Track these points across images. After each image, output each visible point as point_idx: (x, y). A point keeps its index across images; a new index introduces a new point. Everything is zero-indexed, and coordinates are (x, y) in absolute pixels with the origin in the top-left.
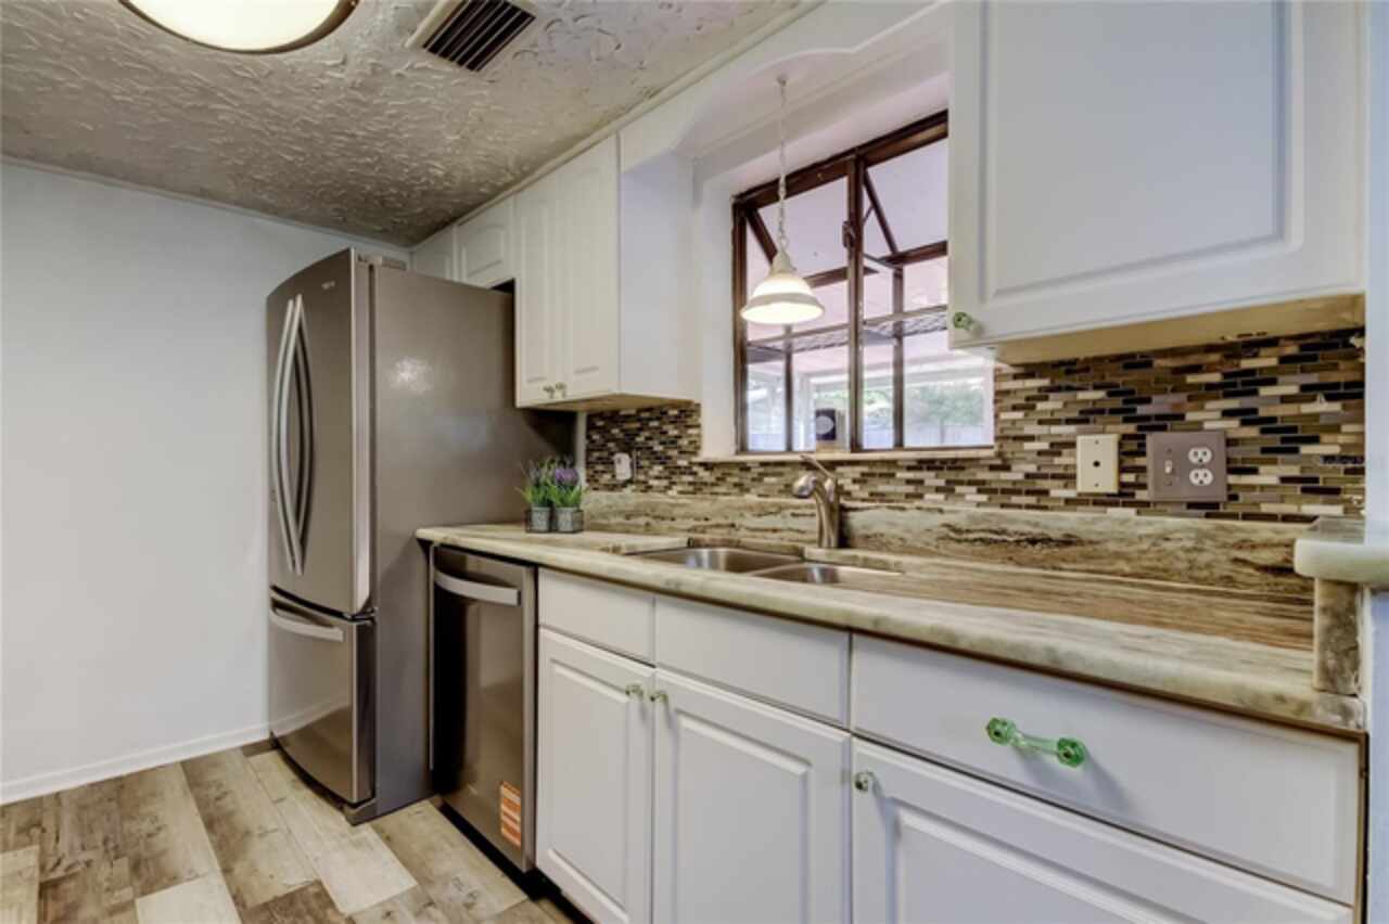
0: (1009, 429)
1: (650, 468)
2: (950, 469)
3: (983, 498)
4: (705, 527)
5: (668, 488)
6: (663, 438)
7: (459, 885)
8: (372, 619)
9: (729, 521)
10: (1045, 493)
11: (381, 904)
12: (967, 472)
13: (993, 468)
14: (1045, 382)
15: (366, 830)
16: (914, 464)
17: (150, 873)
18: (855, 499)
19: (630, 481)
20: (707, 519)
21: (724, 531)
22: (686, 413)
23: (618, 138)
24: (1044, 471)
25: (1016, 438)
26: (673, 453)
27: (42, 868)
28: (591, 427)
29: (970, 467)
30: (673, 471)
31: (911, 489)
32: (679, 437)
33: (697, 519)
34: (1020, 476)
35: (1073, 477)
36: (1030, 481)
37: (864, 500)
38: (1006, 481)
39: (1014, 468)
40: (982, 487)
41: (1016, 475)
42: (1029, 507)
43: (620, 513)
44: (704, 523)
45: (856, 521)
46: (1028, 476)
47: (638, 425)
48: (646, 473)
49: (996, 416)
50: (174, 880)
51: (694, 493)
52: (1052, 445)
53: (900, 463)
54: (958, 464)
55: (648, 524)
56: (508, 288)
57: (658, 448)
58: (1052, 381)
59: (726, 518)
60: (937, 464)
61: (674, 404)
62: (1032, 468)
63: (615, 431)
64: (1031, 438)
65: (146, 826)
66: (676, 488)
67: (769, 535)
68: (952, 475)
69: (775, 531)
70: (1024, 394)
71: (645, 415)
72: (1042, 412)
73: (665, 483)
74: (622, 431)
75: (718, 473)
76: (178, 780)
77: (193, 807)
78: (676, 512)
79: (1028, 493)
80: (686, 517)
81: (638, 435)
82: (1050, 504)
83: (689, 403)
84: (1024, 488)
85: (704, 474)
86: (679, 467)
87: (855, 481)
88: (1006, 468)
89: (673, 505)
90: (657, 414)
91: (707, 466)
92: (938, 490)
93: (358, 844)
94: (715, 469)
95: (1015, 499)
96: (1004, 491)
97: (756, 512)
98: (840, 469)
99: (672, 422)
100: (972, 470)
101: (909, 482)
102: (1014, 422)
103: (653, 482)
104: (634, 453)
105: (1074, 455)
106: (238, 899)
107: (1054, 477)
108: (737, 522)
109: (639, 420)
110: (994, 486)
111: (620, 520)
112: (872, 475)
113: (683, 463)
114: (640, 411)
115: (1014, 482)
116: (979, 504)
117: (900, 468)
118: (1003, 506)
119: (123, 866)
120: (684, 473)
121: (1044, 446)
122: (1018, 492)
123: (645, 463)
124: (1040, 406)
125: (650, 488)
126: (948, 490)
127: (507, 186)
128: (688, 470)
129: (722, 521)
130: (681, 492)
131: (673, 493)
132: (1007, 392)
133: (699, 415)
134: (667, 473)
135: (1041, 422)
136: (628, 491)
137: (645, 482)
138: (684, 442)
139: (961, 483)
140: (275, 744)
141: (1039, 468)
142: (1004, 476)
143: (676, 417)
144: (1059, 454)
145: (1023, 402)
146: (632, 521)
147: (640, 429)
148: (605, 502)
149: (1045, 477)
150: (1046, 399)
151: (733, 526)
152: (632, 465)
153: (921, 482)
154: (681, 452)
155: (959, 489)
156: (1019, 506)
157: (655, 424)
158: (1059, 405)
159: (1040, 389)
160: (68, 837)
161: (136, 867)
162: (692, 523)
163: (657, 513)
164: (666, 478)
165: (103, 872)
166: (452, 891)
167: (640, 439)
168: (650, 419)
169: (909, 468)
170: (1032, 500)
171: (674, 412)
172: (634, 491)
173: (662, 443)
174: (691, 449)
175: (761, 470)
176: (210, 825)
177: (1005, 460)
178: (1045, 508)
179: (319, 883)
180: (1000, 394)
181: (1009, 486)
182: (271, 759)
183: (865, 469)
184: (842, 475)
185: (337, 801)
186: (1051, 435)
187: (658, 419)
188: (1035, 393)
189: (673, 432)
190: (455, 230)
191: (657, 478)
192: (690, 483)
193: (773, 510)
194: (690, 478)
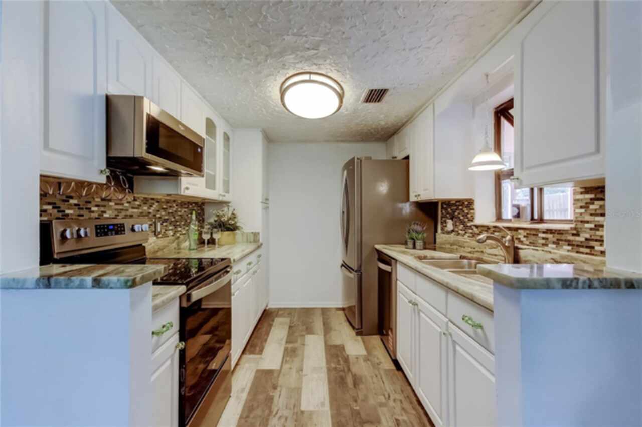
0: (579, 217)
1: (459, 225)
2: (558, 233)
3: (570, 248)
4: (474, 251)
5: (465, 234)
6: (463, 214)
7: (378, 359)
8: (361, 272)
9: (481, 250)
10: (592, 247)
11: (356, 355)
12: (564, 235)
13: (573, 234)
14: (592, 196)
15: (359, 338)
16: (544, 230)
17: (310, 331)
18: (524, 244)
19: (453, 231)
20: (474, 248)
21: (479, 253)
22: (469, 204)
23: (434, 104)
24: (593, 237)
25: (582, 221)
26: (466, 220)
27: (290, 323)
28: (442, 208)
29: (565, 234)
30: (466, 227)
31: (543, 241)
32: (468, 214)
33: (472, 248)
34: (583, 239)
35: (603, 241)
36: (587, 241)
37: (528, 245)
38: (578, 241)
39: (581, 235)
40: (570, 243)
41: (581, 238)
42: (587, 253)
43: (449, 243)
44: (473, 250)
45: (522, 253)
46: (587, 239)
47: (455, 208)
48: (458, 228)
49: (574, 211)
50: (313, 333)
51: (472, 237)
52: (596, 225)
53: (540, 230)
54: (561, 232)
55: (457, 249)
56: (407, 158)
57: (462, 218)
58: (596, 196)
59: (480, 248)
60: (553, 231)
61: (467, 200)
62: (588, 236)
63: (449, 210)
64: (588, 222)
65: (311, 321)
66: (467, 234)
67: (494, 257)
68: (558, 236)
69: (495, 255)
70: (585, 202)
71: (458, 204)
72: (592, 210)
73: (464, 232)
74: (452, 210)
75: (480, 229)
76: (320, 312)
77: (321, 319)
78: (466, 244)
79: (587, 247)
80: (468, 247)
81: (455, 212)
82: (595, 253)
83: (471, 200)
84: (585, 244)
85: (475, 229)
86: (468, 226)
87: (525, 236)
88: (578, 234)
89: (465, 242)
90: (461, 203)
91: (477, 226)
92: (554, 243)
93: (356, 340)
94: (479, 228)
95: (582, 249)
96: (578, 246)
97: (490, 247)
98: (519, 231)
99: (466, 207)
100: (566, 235)
101: (543, 238)
102: (581, 214)
103: (460, 232)
104: (455, 219)
105: (603, 231)
106: (325, 342)
107: (596, 240)
108: (484, 250)
109: (456, 206)
110: (574, 243)
111: (448, 246)
112: (530, 234)
113: (469, 224)
114: (457, 202)
115: (581, 242)
116: (568, 251)
117: (540, 232)
118: (578, 252)
119: (305, 327)
120: (469, 229)
121: (592, 225)
122: (582, 246)
123: (458, 223)
124: (591, 207)
125: (459, 234)
126: (557, 242)
127: (407, 122)
128: (470, 227)
129: (479, 250)
130: (469, 236)
131: (466, 236)
132: (578, 200)
133: (474, 205)
134: (464, 228)
135: (591, 215)
136: (453, 234)
137: (458, 231)
138: (469, 216)
139: (562, 240)
140: (343, 309)
141: (591, 236)
142: (577, 238)
143: (468, 205)
144: (598, 230)
145: (584, 205)
146: (453, 247)
147: (457, 210)
148: (445, 239)
149: (592, 240)
150: (593, 204)
151: (482, 252)
152: (453, 224)
153: (546, 239)
154: (469, 220)
155: (561, 242)
156: (583, 253)
157: (461, 208)
158: (598, 207)
159: (591, 199)
160: (296, 318)
161: (307, 329)
162: (470, 249)
163: (460, 244)
164: (465, 230)
165: (301, 328)
166: (376, 359)
167: (456, 214)
168: (459, 206)
169: (544, 232)
170: (588, 250)
171: (466, 203)
172: (455, 234)
173: (463, 216)
174: (471, 219)
175: (494, 229)
176: (324, 324)
177: (578, 231)
178: (593, 254)
179: (343, 345)
180: (576, 201)
181: (579, 243)
182: (341, 312)
183: (528, 232)
184: (520, 233)
185: (353, 327)
186: (594, 221)
187: (462, 206)
188: (589, 201)
189: (466, 212)
190: (395, 137)
191: (462, 230)
192: (472, 233)
193: (495, 246)
194: (471, 231)
